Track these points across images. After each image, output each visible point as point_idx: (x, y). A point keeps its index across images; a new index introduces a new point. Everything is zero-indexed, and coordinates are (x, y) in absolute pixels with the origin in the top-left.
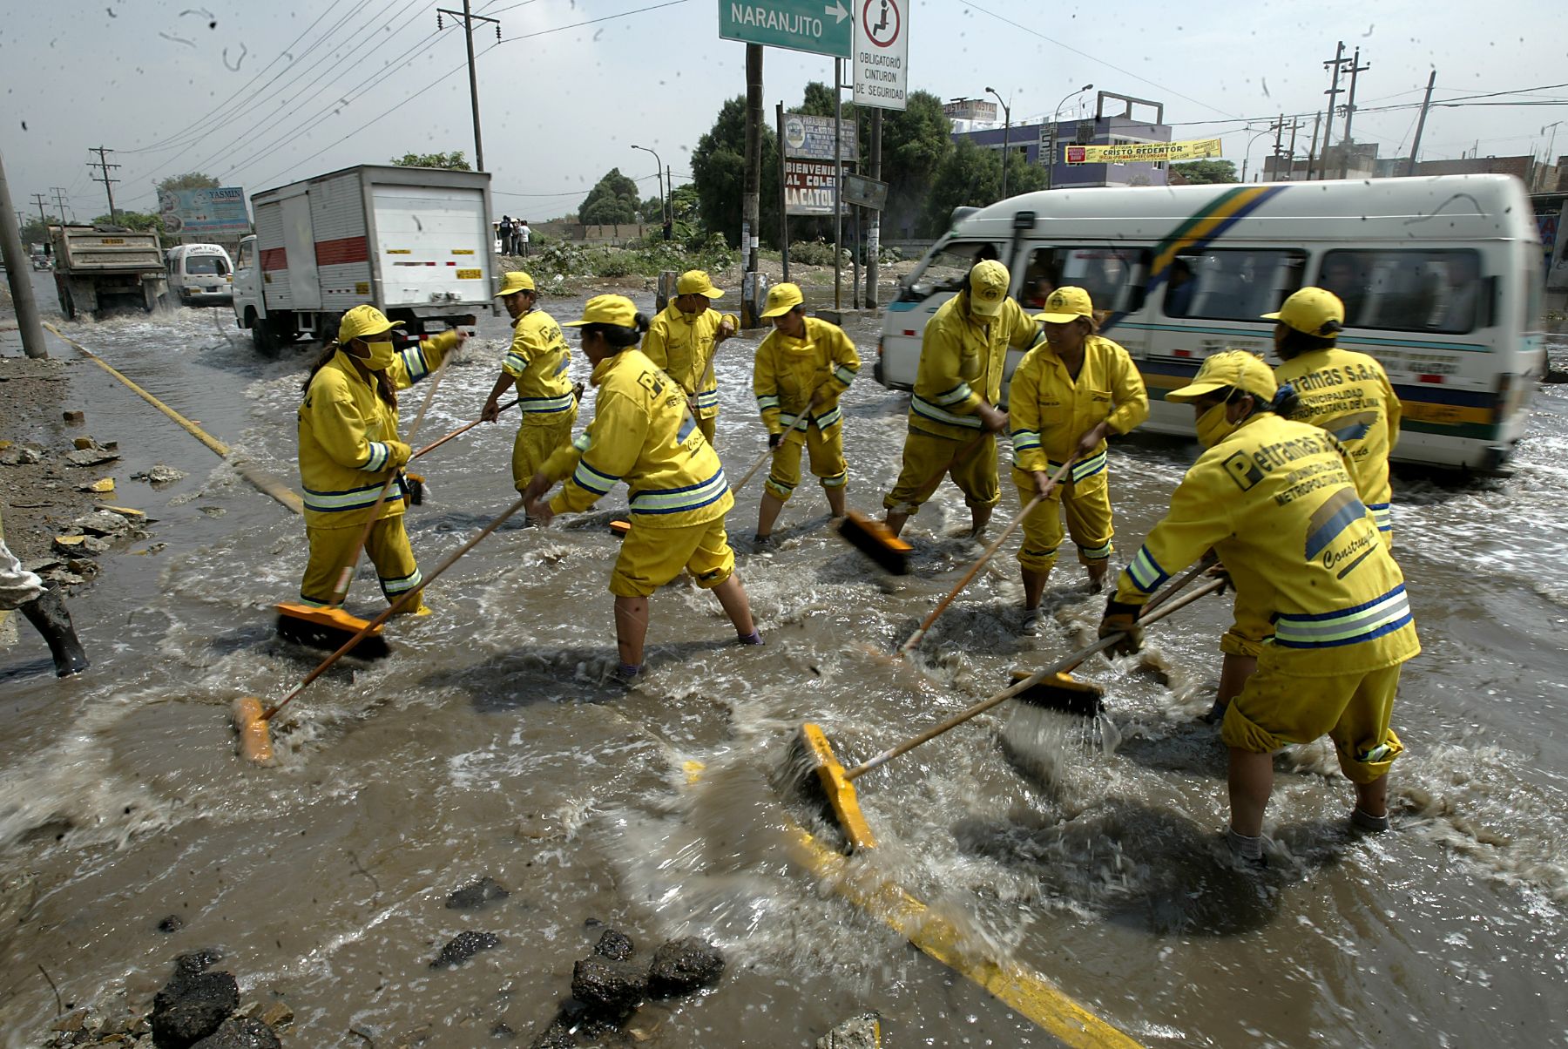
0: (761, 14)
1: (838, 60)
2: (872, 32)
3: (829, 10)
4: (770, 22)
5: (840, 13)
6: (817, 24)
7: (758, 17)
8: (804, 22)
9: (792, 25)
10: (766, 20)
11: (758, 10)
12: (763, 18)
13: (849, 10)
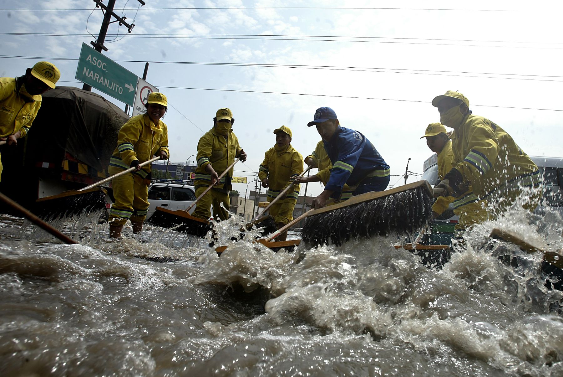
0: (97, 76)
1: (127, 106)
2: (143, 100)
3: (127, 86)
4: (100, 81)
5: (131, 89)
6: (121, 89)
7: (95, 77)
8: (116, 86)
9: (110, 85)
10: (99, 79)
11: (96, 74)
12: (98, 78)
13: (135, 89)
